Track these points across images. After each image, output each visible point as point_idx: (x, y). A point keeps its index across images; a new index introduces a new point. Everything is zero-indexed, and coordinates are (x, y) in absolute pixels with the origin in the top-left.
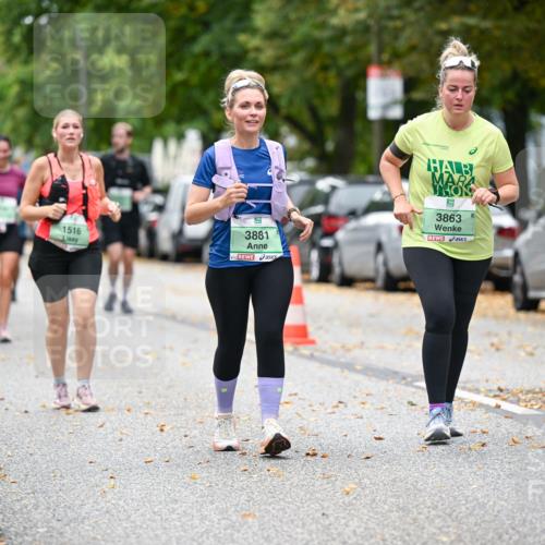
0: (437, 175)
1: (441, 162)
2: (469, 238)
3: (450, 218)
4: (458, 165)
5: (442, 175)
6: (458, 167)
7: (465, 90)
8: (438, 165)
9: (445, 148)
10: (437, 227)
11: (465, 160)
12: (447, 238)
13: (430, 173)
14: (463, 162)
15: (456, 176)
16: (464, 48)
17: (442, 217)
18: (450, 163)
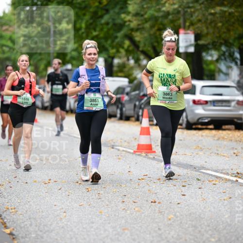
0: (163, 79)
1: (164, 74)
2: (175, 102)
3: (168, 94)
4: (170, 75)
5: (164, 79)
6: (170, 76)
7: (173, 49)
8: (162, 75)
9: (165, 69)
10: (164, 98)
11: (172, 73)
12: (167, 102)
13: (160, 78)
14: (172, 74)
15: (169, 79)
16: (172, 32)
17: (165, 94)
18: (167, 74)
